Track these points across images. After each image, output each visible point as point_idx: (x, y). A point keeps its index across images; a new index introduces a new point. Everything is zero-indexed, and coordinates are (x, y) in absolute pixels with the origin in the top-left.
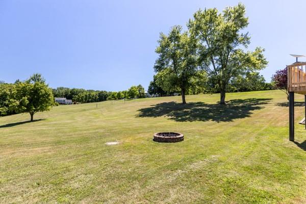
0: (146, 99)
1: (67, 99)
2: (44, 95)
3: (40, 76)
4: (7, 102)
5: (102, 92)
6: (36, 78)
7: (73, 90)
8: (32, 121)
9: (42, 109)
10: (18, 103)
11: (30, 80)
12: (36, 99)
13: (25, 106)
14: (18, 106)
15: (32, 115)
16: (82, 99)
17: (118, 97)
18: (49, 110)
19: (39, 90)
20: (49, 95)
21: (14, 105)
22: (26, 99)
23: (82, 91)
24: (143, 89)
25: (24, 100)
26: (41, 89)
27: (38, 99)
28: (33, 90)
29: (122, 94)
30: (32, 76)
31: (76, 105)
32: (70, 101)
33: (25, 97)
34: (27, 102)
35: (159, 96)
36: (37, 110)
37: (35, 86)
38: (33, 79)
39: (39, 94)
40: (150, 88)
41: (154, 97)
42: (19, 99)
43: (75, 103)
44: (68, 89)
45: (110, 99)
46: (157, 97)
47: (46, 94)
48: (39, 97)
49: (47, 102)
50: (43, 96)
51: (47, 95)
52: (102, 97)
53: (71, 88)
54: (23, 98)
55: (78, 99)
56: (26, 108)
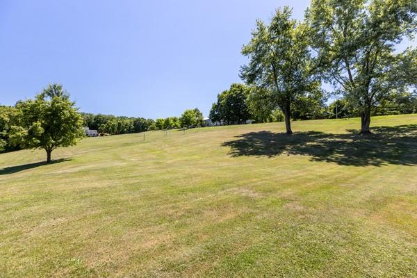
0: (206, 128)
1: (90, 129)
2: (69, 119)
3: (60, 88)
4: (4, 133)
5: (139, 119)
6: (53, 91)
7: (98, 116)
8: (49, 162)
9: (66, 143)
10: (25, 132)
11: (43, 95)
12: (55, 125)
13: (38, 138)
14: (25, 137)
15: (49, 152)
16: (113, 129)
17: (165, 125)
18: (75, 144)
19: (61, 110)
20: (76, 119)
21: (19, 136)
22: (39, 126)
23: (112, 118)
24: (201, 114)
25: (36, 127)
26: (64, 108)
27: (58, 126)
28: (49, 110)
29: (171, 122)
30: (47, 88)
31: (104, 137)
32: (95, 132)
33: (36, 121)
34: (41, 130)
35: (224, 125)
36: (57, 145)
37: (53, 104)
38: (50, 93)
39: (60, 117)
40: (212, 113)
41: (216, 125)
42: (26, 125)
43: (102, 135)
44: (91, 115)
45: (152, 129)
46: (221, 125)
47: (72, 117)
48: (61, 122)
49: (73, 131)
50: (67, 121)
51: (72, 120)
52: (139, 127)
53: (95, 114)
54: (34, 124)
55: (108, 129)
56: (39, 141)
